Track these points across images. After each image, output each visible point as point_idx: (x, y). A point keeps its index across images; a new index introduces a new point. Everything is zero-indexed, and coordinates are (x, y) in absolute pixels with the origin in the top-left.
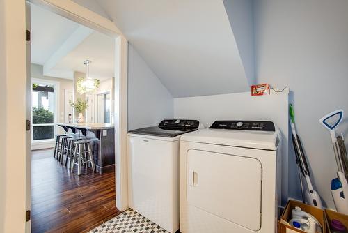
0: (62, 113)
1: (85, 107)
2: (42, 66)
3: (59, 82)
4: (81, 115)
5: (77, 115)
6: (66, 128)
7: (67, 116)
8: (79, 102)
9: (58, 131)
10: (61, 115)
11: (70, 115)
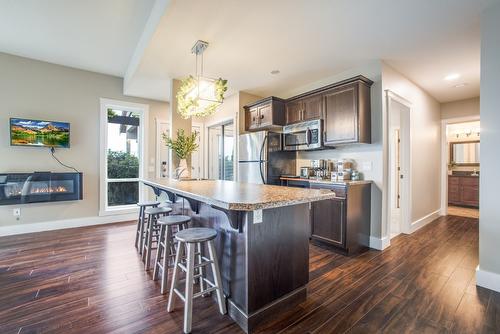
0: (153, 161)
1: (191, 147)
2: (123, 79)
3: (147, 106)
4: (183, 162)
5: (177, 164)
6: (158, 191)
7: (159, 164)
8: (180, 138)
9: (145, 195)
10: (150, 164)
11: (165, 163)
